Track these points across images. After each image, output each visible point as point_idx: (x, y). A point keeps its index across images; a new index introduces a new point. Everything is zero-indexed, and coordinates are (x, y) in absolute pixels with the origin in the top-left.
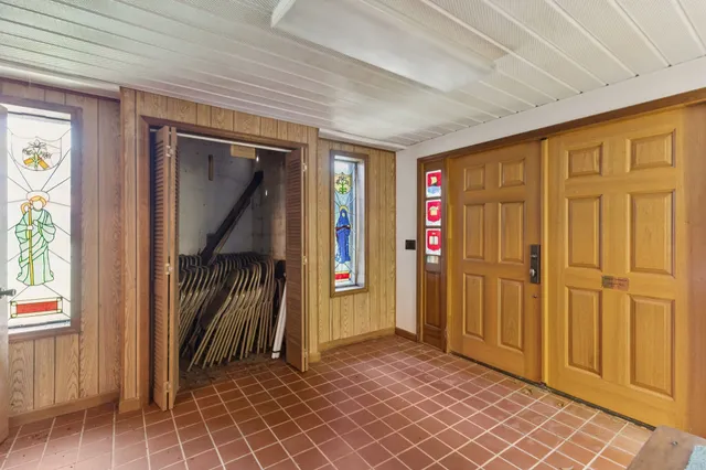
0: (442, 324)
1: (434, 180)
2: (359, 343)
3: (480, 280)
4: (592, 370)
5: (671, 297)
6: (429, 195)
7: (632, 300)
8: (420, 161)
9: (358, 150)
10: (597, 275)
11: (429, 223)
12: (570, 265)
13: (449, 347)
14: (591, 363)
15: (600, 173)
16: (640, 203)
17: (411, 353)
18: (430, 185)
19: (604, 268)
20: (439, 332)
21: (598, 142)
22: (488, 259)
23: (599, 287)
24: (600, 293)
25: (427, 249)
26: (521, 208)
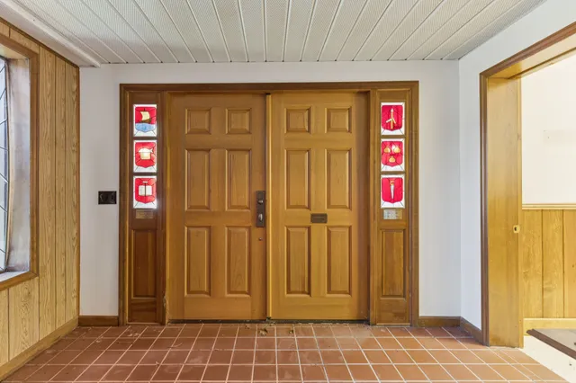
0: (158, 291)
1: (146, 116)
2: (24, 367)
3: (206, 232)
4: (303, 292)
5: (348, 224)
6: (137, 133)
7: (328, 230)
8: (125, 88)
9: (25, 42)
10: (308, 214)
11: (137, 169)
12: (288, 208)
13: (168, 316)
14: (303, 286)
15: (309, 131)
16: (333, 157)
17: (123, 344)
18: (139, 120)
19: (312, 207)
20: (155, 303)
21: (308, 106)
22: (214, 208)
23: (308, 223)
24: (309, 228)
25: (135, 202)
26: (247, 156)
